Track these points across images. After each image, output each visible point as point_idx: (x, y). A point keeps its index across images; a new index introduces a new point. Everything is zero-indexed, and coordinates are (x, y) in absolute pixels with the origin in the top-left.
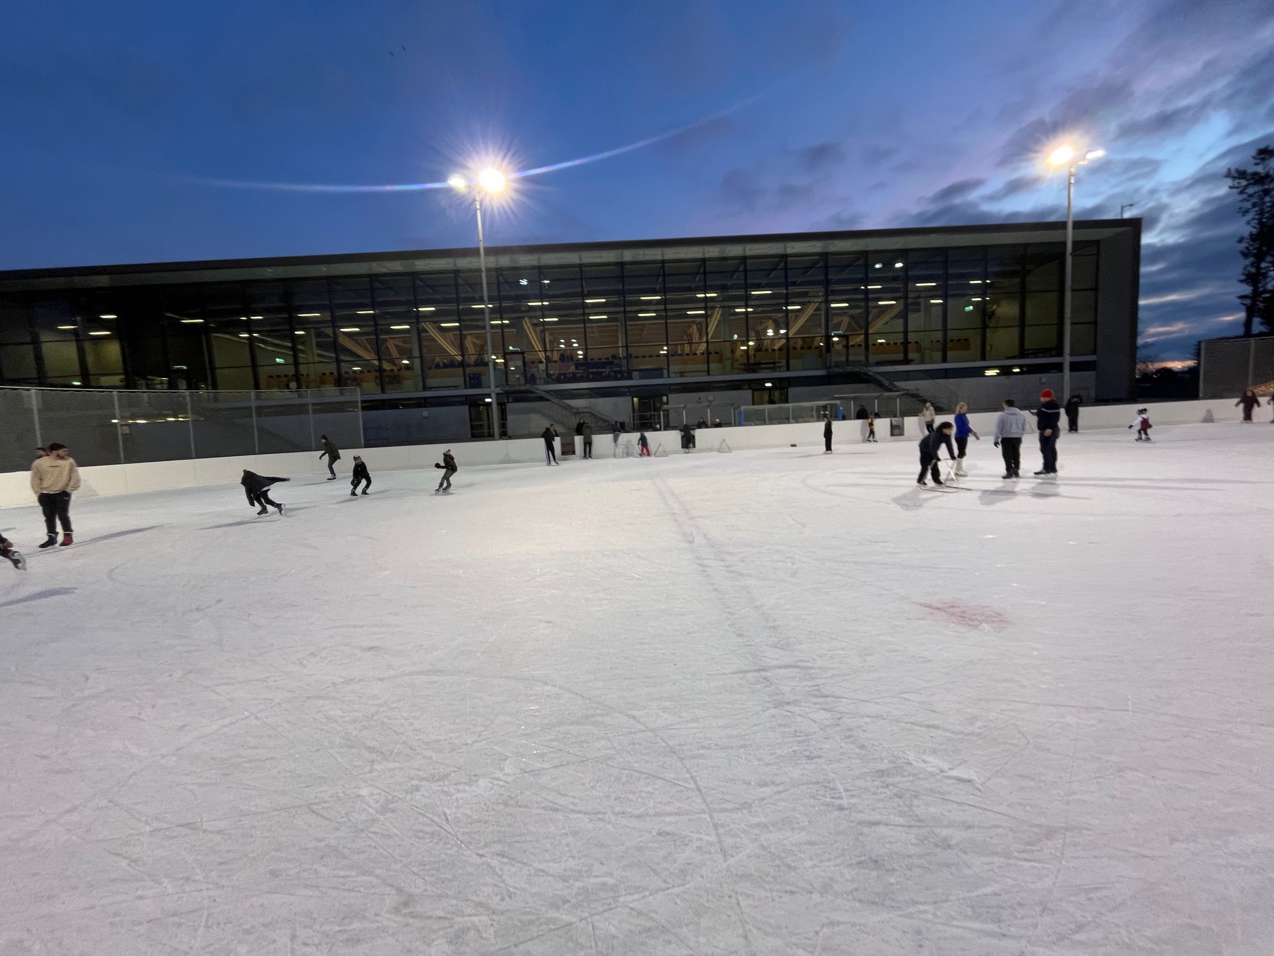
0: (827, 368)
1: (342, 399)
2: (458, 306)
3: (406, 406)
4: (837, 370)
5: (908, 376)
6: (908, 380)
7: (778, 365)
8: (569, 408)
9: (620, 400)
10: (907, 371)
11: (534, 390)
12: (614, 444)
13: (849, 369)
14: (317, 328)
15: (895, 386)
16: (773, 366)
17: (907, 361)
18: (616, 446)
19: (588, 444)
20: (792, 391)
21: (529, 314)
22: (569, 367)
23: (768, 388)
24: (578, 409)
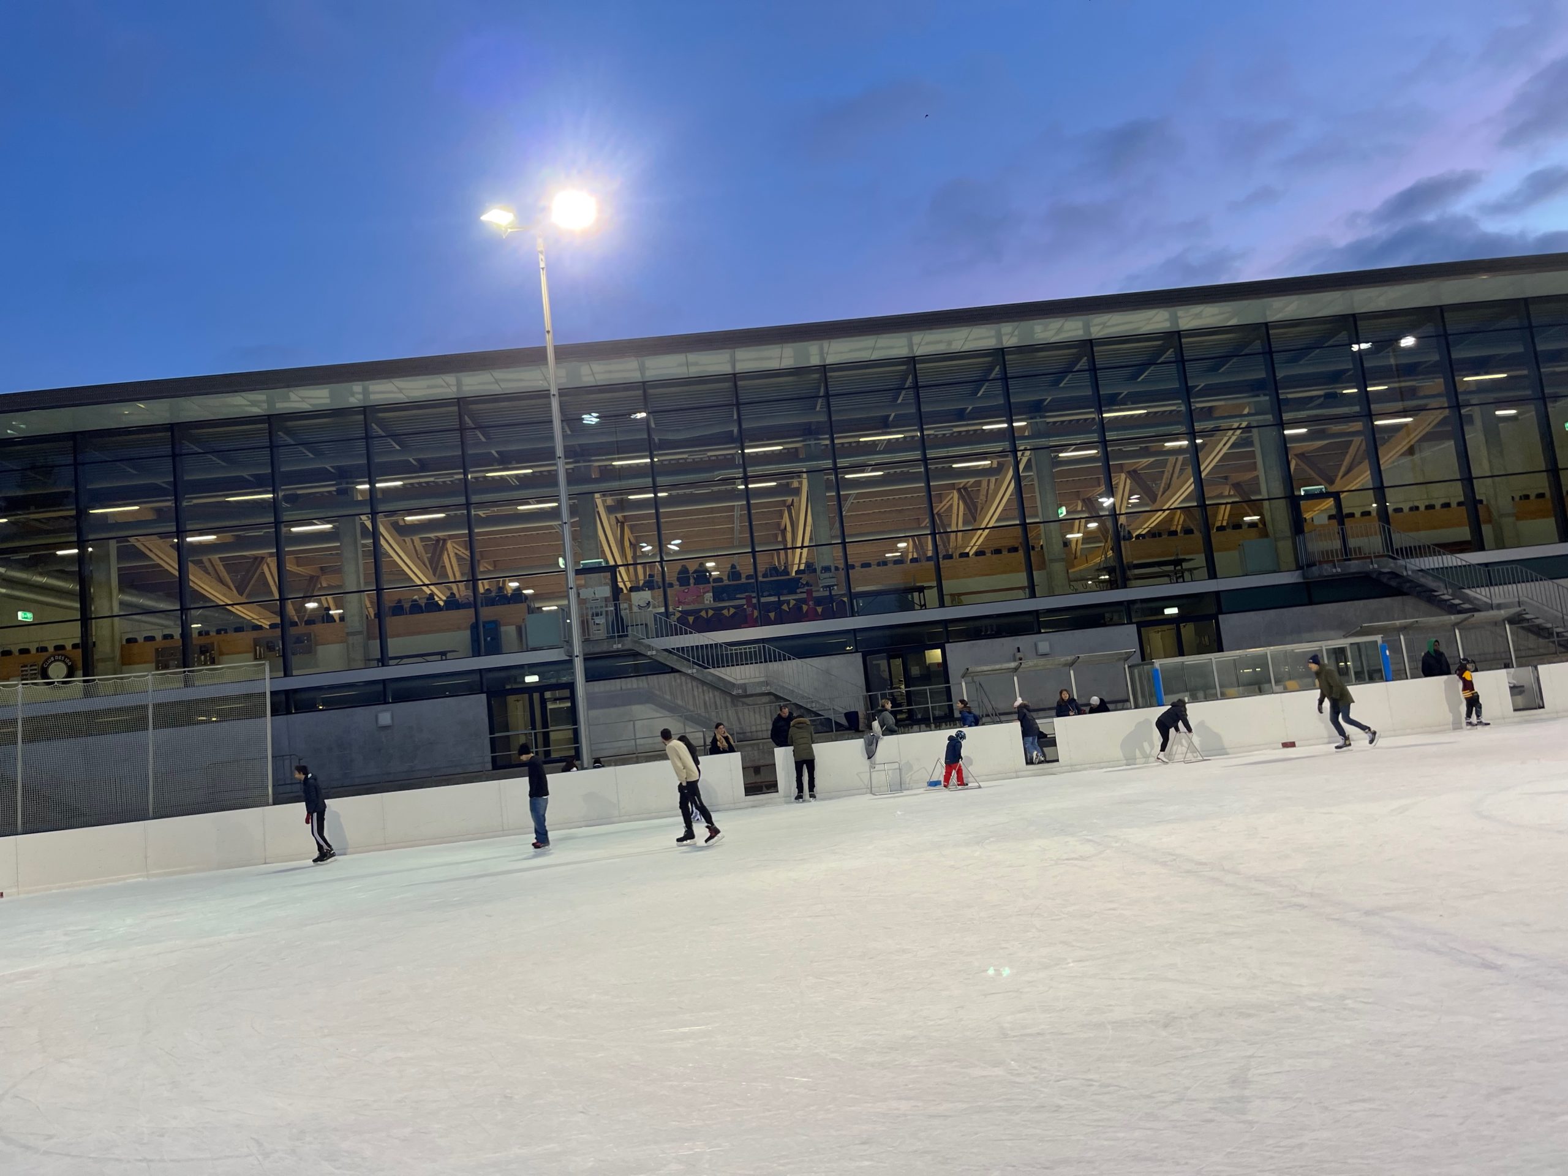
0: (1299, 567)
1: (191, 694)
2: (465, 474)
3: (332, 704)
4: (1328, 570)
5: (1490, 575)
6: (1490, 583)
7: (1185, 565)
8: (723, 689)
9: (835, 662)
10: (1486, 565)
11: (642, 650)
12: (867, 762)
13: (1354, 566)
14: (125, 538)
15: (1467, 599)
16: (1176, 569)
17: (1477, 544)
18: (872, 766)
19: (805, 764)
20: (1229, 623)
21: (605, 486)
22: (700, 597)
23: (1171, 619)
24: (744, 687)
